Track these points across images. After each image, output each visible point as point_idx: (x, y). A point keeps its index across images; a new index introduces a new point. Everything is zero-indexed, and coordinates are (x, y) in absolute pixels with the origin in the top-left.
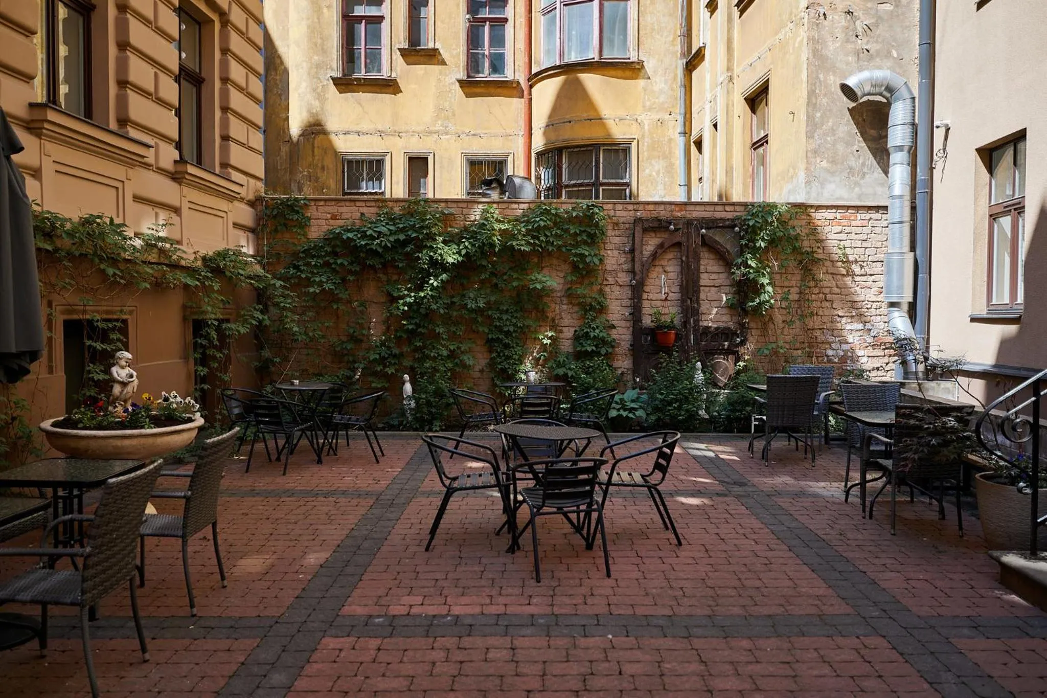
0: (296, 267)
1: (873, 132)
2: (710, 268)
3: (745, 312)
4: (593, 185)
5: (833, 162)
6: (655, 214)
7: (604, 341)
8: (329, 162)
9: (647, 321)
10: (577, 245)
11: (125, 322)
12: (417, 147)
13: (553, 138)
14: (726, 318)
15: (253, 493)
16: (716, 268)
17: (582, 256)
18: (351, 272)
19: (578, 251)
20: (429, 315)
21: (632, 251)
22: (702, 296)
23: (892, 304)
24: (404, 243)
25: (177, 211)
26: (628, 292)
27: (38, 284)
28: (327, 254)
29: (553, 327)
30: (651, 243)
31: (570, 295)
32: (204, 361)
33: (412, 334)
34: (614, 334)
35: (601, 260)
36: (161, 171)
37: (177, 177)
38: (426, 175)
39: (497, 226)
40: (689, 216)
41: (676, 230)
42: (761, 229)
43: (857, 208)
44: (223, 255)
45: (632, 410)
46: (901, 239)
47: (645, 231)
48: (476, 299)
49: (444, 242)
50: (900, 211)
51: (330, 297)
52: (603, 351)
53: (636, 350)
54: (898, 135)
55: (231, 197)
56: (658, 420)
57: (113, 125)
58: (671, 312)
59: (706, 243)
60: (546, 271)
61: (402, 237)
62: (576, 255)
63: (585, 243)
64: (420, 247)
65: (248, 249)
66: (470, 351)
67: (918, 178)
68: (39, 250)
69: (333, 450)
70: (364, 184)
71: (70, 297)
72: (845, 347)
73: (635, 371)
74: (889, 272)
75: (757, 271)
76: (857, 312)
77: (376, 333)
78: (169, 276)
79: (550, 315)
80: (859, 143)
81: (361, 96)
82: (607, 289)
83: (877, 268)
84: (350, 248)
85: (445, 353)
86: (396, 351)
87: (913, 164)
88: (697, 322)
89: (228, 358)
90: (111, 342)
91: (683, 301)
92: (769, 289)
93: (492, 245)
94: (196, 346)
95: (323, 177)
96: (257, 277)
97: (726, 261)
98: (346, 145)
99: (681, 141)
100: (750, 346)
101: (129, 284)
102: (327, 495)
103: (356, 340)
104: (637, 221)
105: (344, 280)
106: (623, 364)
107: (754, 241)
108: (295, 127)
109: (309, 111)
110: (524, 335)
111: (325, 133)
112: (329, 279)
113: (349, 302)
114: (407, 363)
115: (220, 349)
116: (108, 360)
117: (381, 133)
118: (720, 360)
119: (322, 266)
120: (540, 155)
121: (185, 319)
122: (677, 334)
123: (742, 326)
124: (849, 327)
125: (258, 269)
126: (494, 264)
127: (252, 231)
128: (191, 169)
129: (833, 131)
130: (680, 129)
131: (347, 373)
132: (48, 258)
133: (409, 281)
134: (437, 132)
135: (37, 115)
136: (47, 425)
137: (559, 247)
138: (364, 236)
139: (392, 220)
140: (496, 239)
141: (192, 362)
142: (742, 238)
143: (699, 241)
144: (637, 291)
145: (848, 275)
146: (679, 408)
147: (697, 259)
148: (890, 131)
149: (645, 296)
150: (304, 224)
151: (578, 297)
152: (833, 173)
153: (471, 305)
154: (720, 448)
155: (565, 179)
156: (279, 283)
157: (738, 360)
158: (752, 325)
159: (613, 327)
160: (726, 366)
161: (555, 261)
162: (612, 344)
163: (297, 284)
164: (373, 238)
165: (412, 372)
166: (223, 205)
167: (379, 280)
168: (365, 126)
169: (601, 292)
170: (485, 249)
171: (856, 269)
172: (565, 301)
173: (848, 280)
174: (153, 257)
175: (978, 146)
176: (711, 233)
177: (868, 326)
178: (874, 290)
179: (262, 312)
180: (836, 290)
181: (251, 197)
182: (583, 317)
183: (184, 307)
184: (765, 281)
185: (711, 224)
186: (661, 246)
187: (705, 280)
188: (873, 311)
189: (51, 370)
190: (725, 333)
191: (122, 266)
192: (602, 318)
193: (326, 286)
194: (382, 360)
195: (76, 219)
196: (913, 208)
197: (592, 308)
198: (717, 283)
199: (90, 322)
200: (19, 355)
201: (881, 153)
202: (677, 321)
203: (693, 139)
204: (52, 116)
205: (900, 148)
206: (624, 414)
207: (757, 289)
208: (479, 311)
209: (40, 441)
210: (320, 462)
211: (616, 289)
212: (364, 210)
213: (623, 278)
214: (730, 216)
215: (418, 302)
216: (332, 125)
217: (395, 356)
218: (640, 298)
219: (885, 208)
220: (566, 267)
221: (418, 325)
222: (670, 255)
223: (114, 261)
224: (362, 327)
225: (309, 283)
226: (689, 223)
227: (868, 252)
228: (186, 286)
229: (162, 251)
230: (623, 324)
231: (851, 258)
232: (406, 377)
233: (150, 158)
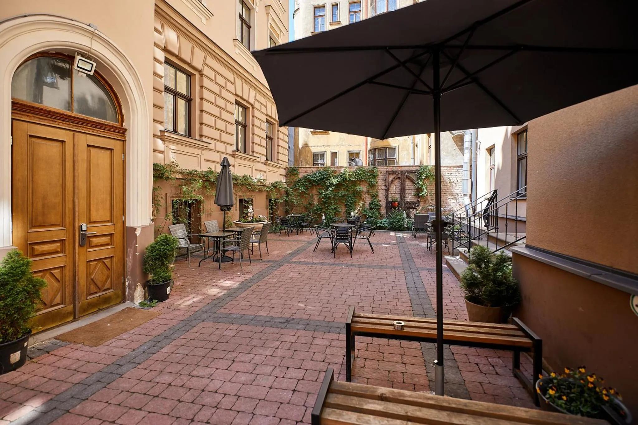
0: (295, 185)
1: (460, 144)
2: (408, 185)
3: (419, 197)
4: (385, 159)
5: (447, 153)
6: (392, 170)
7: (377, 205)
8: (310, 155)
9: (390, 200)
10: (369, 179)
11: (252, 199)
12: (334, 150)
13: (373, 146)
14: (414, 199)
15: (280, 240)
16: (410, 185)
17: (371, 181)
18: (309, 187)
19: (370, 180)
20: (329, 198)
21: (386, 180)
22: (406, 192)
23: (464, 195)
24: (323, 178)
25: (265, 172)
26: (384, 191)
27: (233, 191)
28: (303, 182)
29: (364, 201)
30: (391, 177)
31: (368, 192)
32: (272, 209)
33: (325, 202)
34: (381, 203)
35: (377, 183)
36: (261, 163)
37: (265, 164)
38: (336, 158)
39: (348, 174)
40: (402, 170)
41: (398, 174)
42: (423, 173)
43: (454, 166)
44: (276, 183)
45: (384, 224)
46: (467, 175)
47: (389, 174)
48: (342, 193)
49: (333, 178)
50: (467, 167)
51: (304, 193)
52: (377, 208)
53: (387, 208)
54: (466, 145)
55: (280, 168)
56: (391, 227)
57: (251, 153)
58: (397, 197)
59: (407, 177)
60: (361, 186)
61: (322, 177)
62: (369, 181)
63: (372, 178)
64: (327, 180)
65: (284, 181)
66: (341, 207)
67: (473, 157)
68: (234, 183)
69: (302, 232)
70: (319, 161)
71: (240, 193)
72: (451, 207)
73: (387, 213)
74: (463, 185)
75: (422, 185)
76: (454, 197)
77: (316, 203)
78: (263, 188)
79: (363, 198)
80: (455, 147)
81: (318, 136)
82: (379, 191)
83: (461, 184)
84: (310, 181)
85: (333, 208)
86: (320, 207)
87: (471, 153)
88: (405, 200)
89: (278, 208)
90: (249, 204)
91: (400, 194)
92: (425, 190)
93: (346, 179)
94: (270, 205)
95: (308, 159)
96: (285, 188)
97: (413, 182)
98: (314, 150)
99: (412, 145)
100: (420, 207)
101: (253, 190)
102: (296, 241)
103: (311, 204)
104: (387, 171)
105: (307, 189)
106: (383, 211)
107: (421, 176)
108: (300, 146)
109: (304, 141)
110: (355, 203)
111: (308, 147)
112: (304, 188)
113: (309, 194)
114: (323, 210)
115: (275, 206)
116: (247, 208)
117: (324, 146)
118: (412, 210)
119: (302, 185)
120: (369, 151)
121: (267, 199)
122: (398, 203)
123: (418, 201)
124: (451, 201)
125: (286, 186)
126: (347, 184)
127: (285, 176)
128: (269, 162)
129: (447, 144)
130: (411, 142)
131: (308, 213)
132: (236, 185)
133: (324, 189)
134: (340, 145)
135: (234, 153)
136: (235, 221)
137: (365, 179)
138: (313, 177)
139: (320, 172)
140: (347, 177)
141: (268, 209)
142: (418, 176)
143: (405, 177)
144: (387, 191)
145: (451, 186)
146: (397, 224)
147: (404, 181)
148: (465, 143)
149: (389, 192)
150: (298, 174)
151: (370, 193)
152: (447, 156)
153: (340, 195)
154: (404, 234)
155: (377, 158)
156: (290, 189)
157: (417, 211)
158: (421, 201)
159: (380, 201)
160: (413, 212)
161: (364, 183)
162: (380, 206)
163: (296, 190)
164: (315, 177)
165: (325, 213)
166: (277, 170)
167: (317, 188)
168: (319, 144)
169: (377, 191)
170: (344, 180)
171: (454, 184)
172: (367, 194)
173: (451, 188)
174: (259, 184)
175: (486, 148)
176: (408, 174)
177: (458, 201)
178: (460, 190)
179: (286, 197)
180: (447, 190)
181: (285, 167)
182: (372, 198)
183: (267, 196)
184: (424, 188)
185: (409, 172)
186: (394, 178)
187: (407, 188)
188: (459, 197)
189: (236, 210)
190: (413, 203)
191: (252, 186)
192: (377, 199)
193: (303, 190)
194: (317, 210)
195: (242, 176)
196: (471, 166)
197: (374, 196)
198: (411, 189)
199: (244, 199)
200: (229, 206)
201: (462, 150)
202: (399, 200)
203: (416, 144)
204: (237, 153)
205: (467, 148)
206: (381, 225)
207: (422, 190)
208: (343, 197)
209: (233, 224)
210: (297, 234)
211: (381, 190)
212: (313, 170)
213: (383, 187)
214: (414, 169)
215: (326, 194)
216: (310, 144)
217: (320, 209)
218: (388, 193)
219: (462, 166)
220: (367, 185)
221: (326, 200)
222: (397, 181)
223: (250, 185)
224: (312, 201)
225: (298, 189)
226: (402, 172)
227: (457, 179)
228: (267, 191)
229: (261, 182)
230: (383, 200)
231: (452, 181)
232: (323, 214)
233: (259, 160)
